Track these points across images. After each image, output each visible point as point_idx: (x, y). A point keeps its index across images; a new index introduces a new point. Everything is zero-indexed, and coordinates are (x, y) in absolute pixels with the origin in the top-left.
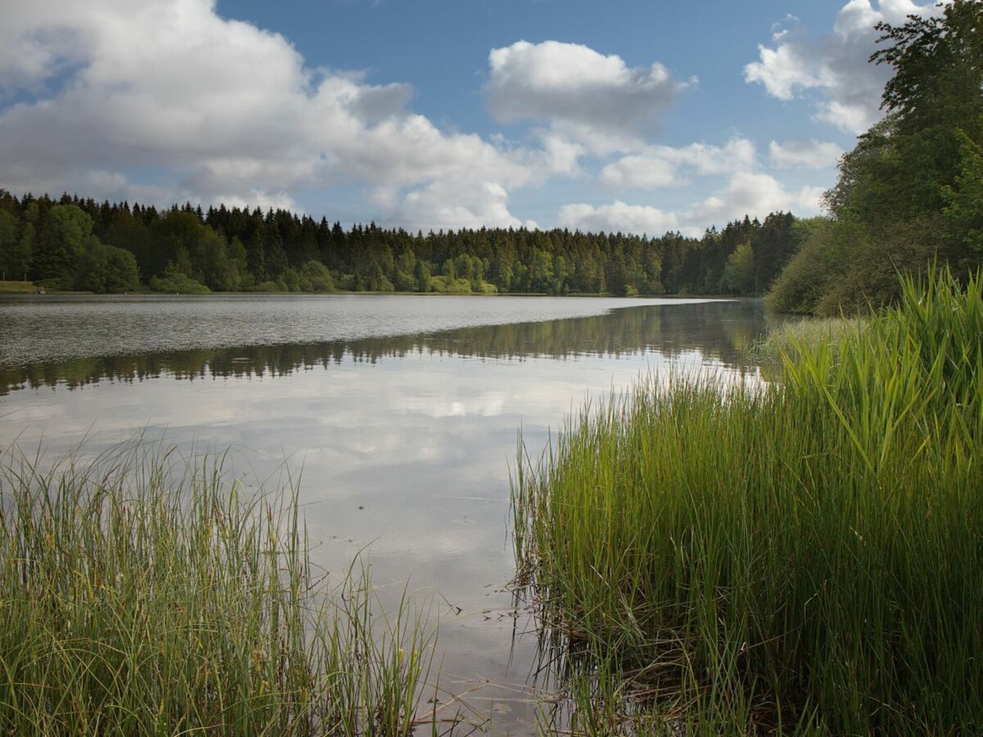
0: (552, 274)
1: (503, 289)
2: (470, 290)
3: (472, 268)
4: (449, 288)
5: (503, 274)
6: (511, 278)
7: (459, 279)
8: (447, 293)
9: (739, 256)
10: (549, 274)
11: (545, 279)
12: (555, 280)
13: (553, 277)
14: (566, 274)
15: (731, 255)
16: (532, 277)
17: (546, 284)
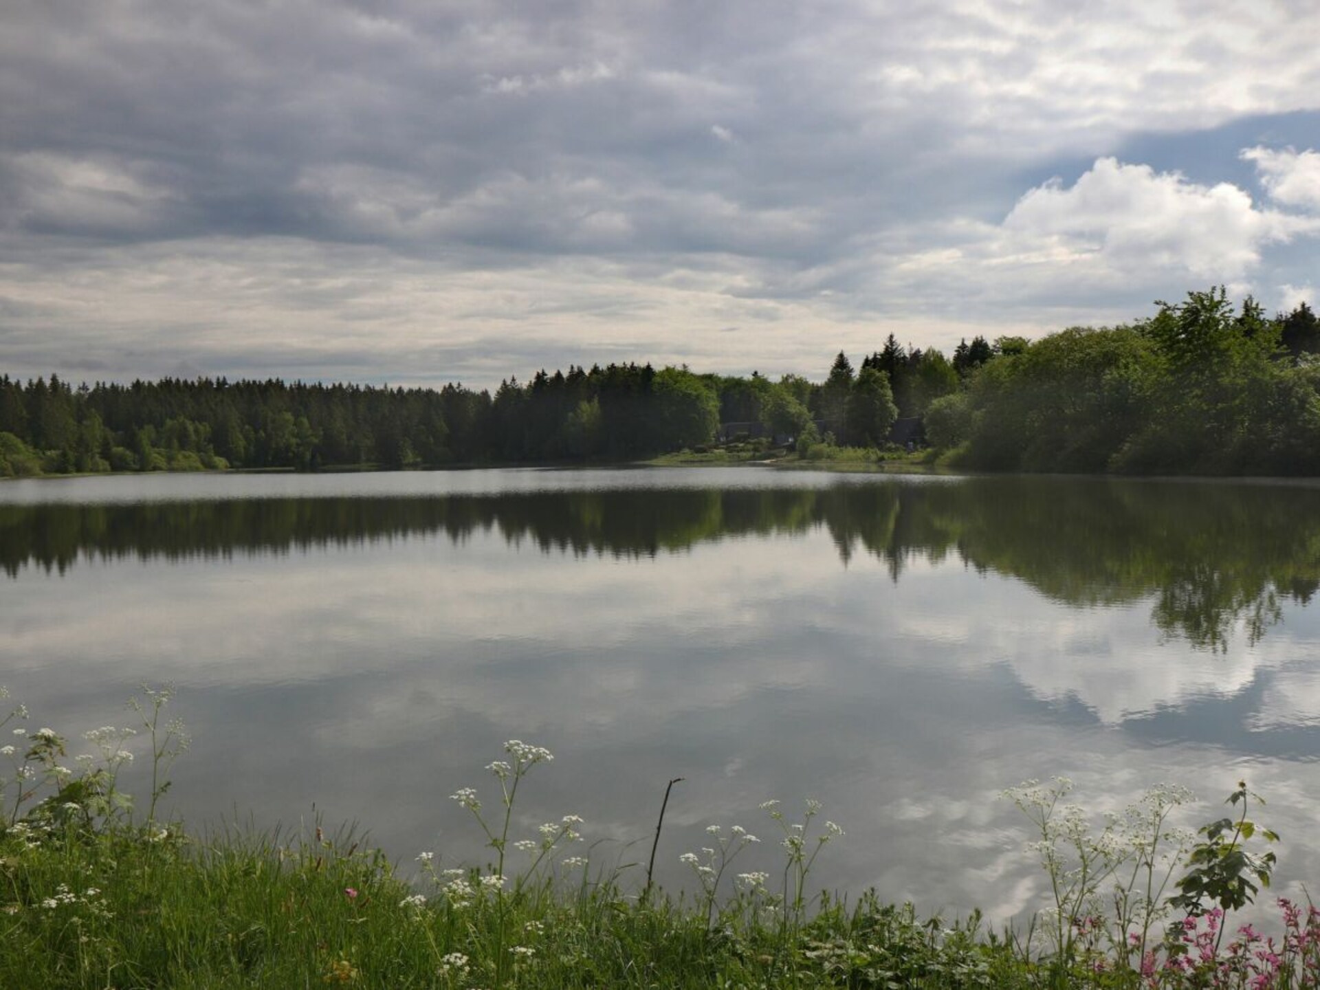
0: (298, 441)
1: (237, 463)
2: (199, 465)
3: (193, 437)
4: (175, 464)
5: (233, 443)
6: (245, 448)
7: (183, 452)
8: (172, 470)
9: (585, 415)
10: (294, 441)
11: (288, 448)
12: (301, 449)
13: (298, 445)
14: (316, 441)
15: (571, 414)
16: (274, 446)
17: (291, 454)
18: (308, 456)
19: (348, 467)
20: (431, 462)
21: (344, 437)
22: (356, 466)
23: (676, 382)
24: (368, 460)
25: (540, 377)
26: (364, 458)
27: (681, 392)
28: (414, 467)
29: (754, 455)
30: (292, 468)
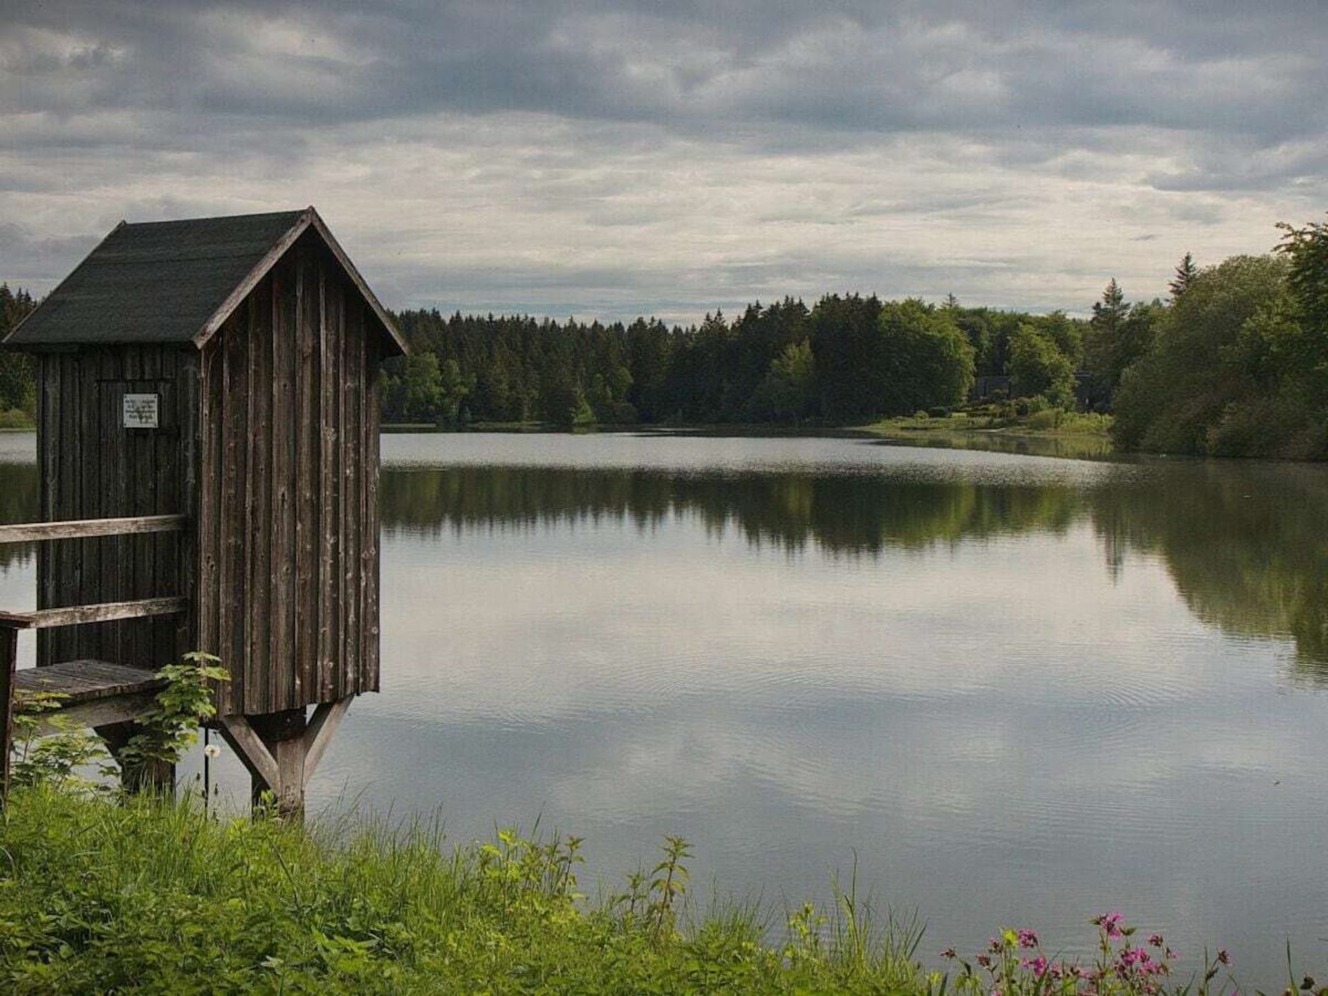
9: (791, 363)
10: (436, 390)
11: (429, 400)
12: (447, 400)
13: (443, 396)
14: (465, 390)
15: (775, 362)
16: (410, 395)
17: (432, 407)
18: (454, 409)
19: (504, 425)
20: (608, 422)
21: (504, 386)
22: (516, 425)
23: (911, 320)
24: (531, 418)
25: (751, 312)
26: (526, 414)
27: (918, 333)
28: (586, 428)
29: (991, 422)
30: (433, 426)
